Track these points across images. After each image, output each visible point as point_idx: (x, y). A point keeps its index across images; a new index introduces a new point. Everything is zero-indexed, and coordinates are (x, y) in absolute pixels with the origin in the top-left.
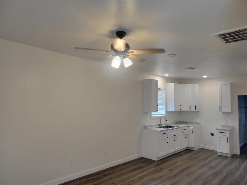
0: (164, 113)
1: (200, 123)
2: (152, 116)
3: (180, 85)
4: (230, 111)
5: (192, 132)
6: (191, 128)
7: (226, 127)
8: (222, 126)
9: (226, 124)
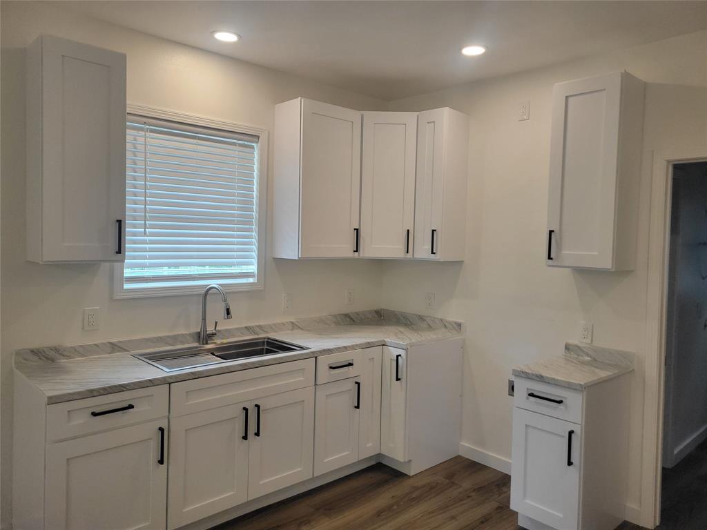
0: (253, 268)
1: (459, 325)
2: (126, 286)
3: (354, 115)
4: (606, 262)
5: (398, 379)
6: (396, 352)
7: (588, 355)
8: (567, 347)
9: (588, 341)
